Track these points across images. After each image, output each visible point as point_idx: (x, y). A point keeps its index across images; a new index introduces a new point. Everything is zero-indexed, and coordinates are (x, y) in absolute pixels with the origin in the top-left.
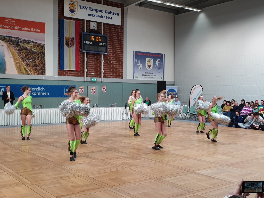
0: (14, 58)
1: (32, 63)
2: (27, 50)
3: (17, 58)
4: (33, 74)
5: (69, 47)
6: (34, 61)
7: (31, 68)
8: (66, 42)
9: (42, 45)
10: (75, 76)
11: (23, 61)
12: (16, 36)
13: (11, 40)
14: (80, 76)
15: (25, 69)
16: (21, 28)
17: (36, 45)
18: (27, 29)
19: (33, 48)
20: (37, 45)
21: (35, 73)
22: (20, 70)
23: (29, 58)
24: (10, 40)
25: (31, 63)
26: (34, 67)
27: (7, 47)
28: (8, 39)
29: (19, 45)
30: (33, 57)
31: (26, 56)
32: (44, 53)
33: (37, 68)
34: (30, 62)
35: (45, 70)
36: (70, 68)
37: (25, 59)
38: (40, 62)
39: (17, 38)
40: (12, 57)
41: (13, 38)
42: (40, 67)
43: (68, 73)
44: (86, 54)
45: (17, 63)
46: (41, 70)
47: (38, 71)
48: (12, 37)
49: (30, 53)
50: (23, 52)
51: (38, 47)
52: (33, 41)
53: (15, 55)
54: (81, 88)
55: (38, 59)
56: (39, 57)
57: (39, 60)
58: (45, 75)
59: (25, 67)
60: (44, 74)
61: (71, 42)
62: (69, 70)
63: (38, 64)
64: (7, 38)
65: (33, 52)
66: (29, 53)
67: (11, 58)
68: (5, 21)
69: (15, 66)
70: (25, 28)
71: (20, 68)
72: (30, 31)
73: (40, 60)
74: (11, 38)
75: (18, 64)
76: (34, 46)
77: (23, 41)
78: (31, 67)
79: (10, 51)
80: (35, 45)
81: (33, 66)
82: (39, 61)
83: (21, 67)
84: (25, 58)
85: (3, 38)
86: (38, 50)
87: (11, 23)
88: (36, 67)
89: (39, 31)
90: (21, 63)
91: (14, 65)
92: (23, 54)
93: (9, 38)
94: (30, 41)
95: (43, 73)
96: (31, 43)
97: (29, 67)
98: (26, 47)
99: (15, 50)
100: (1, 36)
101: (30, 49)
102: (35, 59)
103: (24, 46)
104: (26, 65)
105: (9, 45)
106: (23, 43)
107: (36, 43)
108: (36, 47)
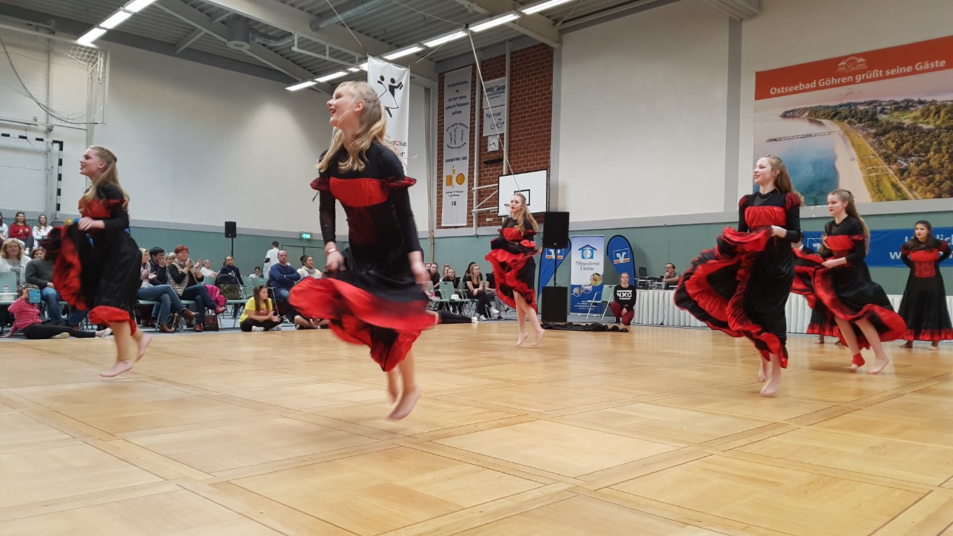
0: (862, 159)
1: (918, 165)
2: (903, 129)
3: (869, 159)
4: (919, 197)
6: (923, 157)
7: (912, 182)
11: (889, 164)
12: (868, 100)
13: (853, 112)
15: (894, 185)
16: (884, 73)
17: (932, 108)
18: (901, 69)
19: (922, 120)
20: (936, 109)
21: (928, 194)
22: (879, 189)
23: (908, 151)
24: (851, 112)
25: (914, 164)
26: (925, 176)
27: (841, 133)
28: (844, 111)
29: (877, 120)
30: (921, 146)
31: (898, 147)
33: (933, 179)
37: (894, 155)
38: (943, 157)
39: (870, 103)
40: (856, 157)
45: (869, 172)
46: (948, 182)
47: (938, 186)
48: (856, 104)
49: (910, 137)
50: (889, 138)
51: (940, 112)
52: (923, 99)
53: (866, 149)
55: (936, 152)
56: (940, 144)
57: (941, 152)
59: (894, 181)
63: (937, 166)
64: (842, 109)
65: (922, 133)
66: (907, 136)
67: (853, 160)
68: (837, 68)
69: (865, 181)
70: (896, 69)
71: (878, 186)
72: (914, 72)
73: (944, 151)
74: (852, 108)
75: (874, 174)
76: (926, 114)
77: (888, 107)
78: (914, 178)
79: (849, 143)
80: (928, 109)
81: (922, 174)
82: (941, 155)
83: (882, 180)
84: (895, 153)
85: (833, 111)
86: (938, 123)
87: (855, 66)
88: (932, 173)
89: (943, 63)
90: (883, 171)
91: (862, 179)
92: (890, 142)
93: (847, 107)
94: (912, 101)
96: (915, 107)
97: (909, 176)
98: (897, 123)
99: (864, 136)
100: (827, 107)
101: (912, 124)
102: (929, 152)
103: (892, 120)
104: (899, 175)
105: (849, 126)
106: (890, 114)
107: (933, 102)
108: (932, 114)
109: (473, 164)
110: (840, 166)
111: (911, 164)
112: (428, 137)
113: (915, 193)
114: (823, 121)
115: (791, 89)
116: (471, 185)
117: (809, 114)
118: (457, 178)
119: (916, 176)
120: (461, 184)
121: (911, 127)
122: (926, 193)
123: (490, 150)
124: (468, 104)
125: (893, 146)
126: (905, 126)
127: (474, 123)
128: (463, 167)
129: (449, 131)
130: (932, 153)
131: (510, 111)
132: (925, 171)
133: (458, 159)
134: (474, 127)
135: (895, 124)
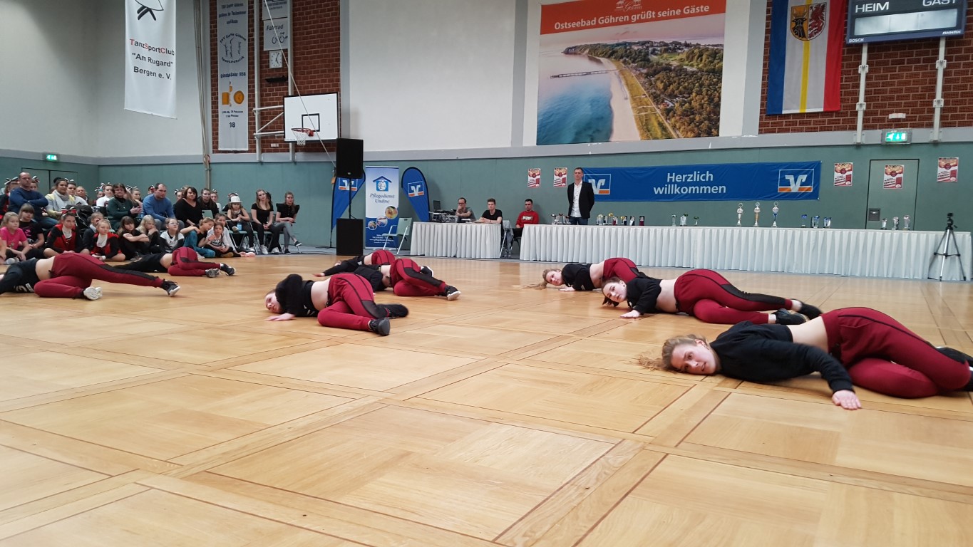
0: (634, 99)
1: (682, 105)
2: (671, 70)
3: (640, 98)
4: (681, 136)
5: (804, 36)
6: (686, 98)
7: (676, 121)
8: (794, 25)
9: (713, 49)
10: (822, 129)
11: (657, 104)
12: (641, 40)
13: (628, 51)
14: (844, 129)
15: (660, 124)
16: (656, 15)
17: (696, 51)
18: (671, 12)
19: (687, 62)
20: (700, 52)
22: (647, 128)
23: (674, 92)
24: (626, 51)
25: (679, 104)
26: (687, 116)
27: (617, 71)
28: (620, 50)
29: (648, 60)
30: (685, 88)
31: (665, 88)
32: (718, 73)
33: (694, 119)
34: (676, 104)
35: (718, 120)
36: (803, 105)
37: (662, 96)
38: (703, 98)
39: (643, 43)
40: (628, 95)
41: (633, 47)
42: (704, 113)
43: (795, 123)
44: (865, 49)
45: (640, 111)
46: (707, 122)
47: (698, 126)
48: (631, 44)
49: (676, 79)
50: (658, 79)
51: (702, 55)
52: (688, 42)
53: (638, 89)
54: (843, 167)
55: (697, 94)
56: (701, 86)
57: (701, 94)
58: (718, 135)
59: (661, 120)
60: (715, 132)
61: (811, 20)
62: (798, 111)
63: (698, 107)
64: (618, 48)
65: (687, 74)
66: (673, 78)
67: (626, 98)
68: (615, 6)
69: (636, 119)
70: (667, 11)
71: (647, 125)
72: (682, 16)
73: (704, 93)
74: (628, 48)
75: (643, 114)
76: (690, 57)
77: (659, 49)
78: (678, 118)
79: (623, 82)
80: (693, 52)
81: (685, 114)
82: (701, 97)
83: (650, 119)
84: (663, 93)
85: (610, 50)
86: (700, 66)
87: (632, 5)
88: (693, 114)
89: (707, 8)
90: (651, 110)
91: (633, 118)
92: (658, 83)
93: (623, 47)
94: (680, 43)
95: (713, 130)
96: (682, 49)
97: (673, 116)
98: (666, 64)
99: (637, 76)
100: (606, 46)
101: (678, 66)
102: (692, 93)
103: (661, 61)
104: (665, 115)
105: (624, 65)
106: (660, 55)
107: (697, 46)
108: (696, 57)
109: (254, 82)
110: (615, 105)
111: (674, 104)
112: (199, 47)
113: (678, 132)
114: (602, 59)
115: (573, 25)
116: (251, 105)
117: (590, 51)
118: (235, 96)
119: (680, 115)
120: (240, 103)
121: (677, 68)
122: (687, 132)
123: (272, 66)
124: (244, 13)
125: (661, 86)
126: (673, 68)
127: (252, 35)
128: (242, 85)
129: (224, 42)
130: (694, 94)
131: (294, 25)
132: (687, 111)
133: (236, 75)
134: (253, 40)
135: (664, 65)
